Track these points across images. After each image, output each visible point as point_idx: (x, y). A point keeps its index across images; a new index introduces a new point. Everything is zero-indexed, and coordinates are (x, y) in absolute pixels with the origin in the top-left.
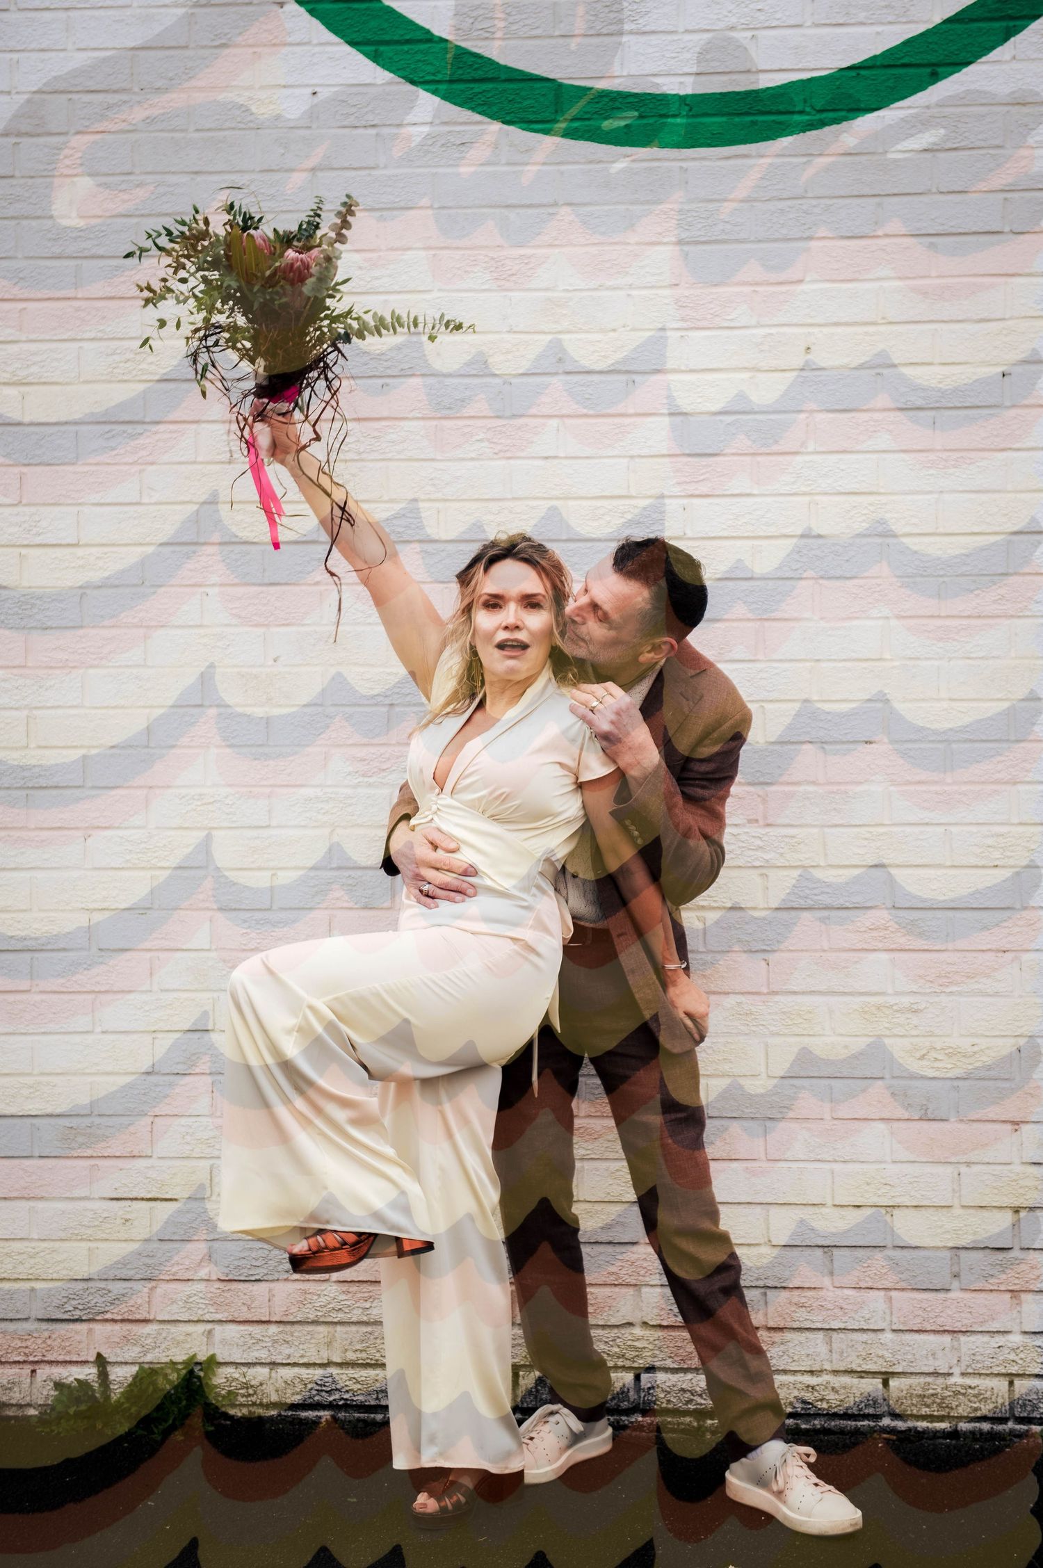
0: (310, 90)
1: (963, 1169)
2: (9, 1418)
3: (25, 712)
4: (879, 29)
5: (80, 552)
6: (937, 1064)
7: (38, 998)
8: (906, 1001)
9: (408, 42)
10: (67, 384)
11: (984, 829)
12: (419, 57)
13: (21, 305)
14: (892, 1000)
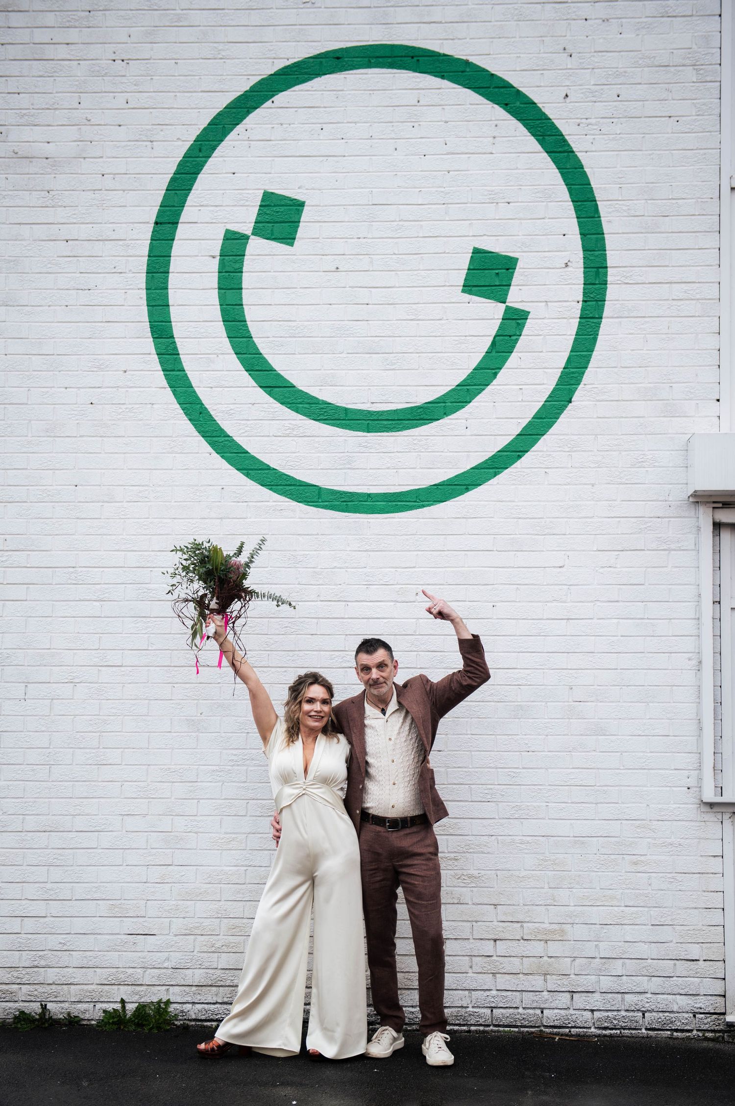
0: (221, 487)
1: (474, 923)
2: (84, 1025)
3: (99, 734)
4: (446, 470)
5: (123, 669)
8: (452, 855)
9: (260, 469)
11: (484, 786)
12: (265, 475)
13: (102, 569)
14: (447, 855)
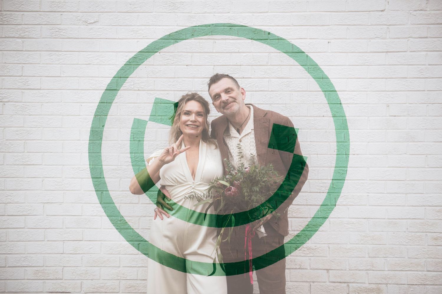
6: (304, 252)
7: (27, 230)
10: (37, 38)
